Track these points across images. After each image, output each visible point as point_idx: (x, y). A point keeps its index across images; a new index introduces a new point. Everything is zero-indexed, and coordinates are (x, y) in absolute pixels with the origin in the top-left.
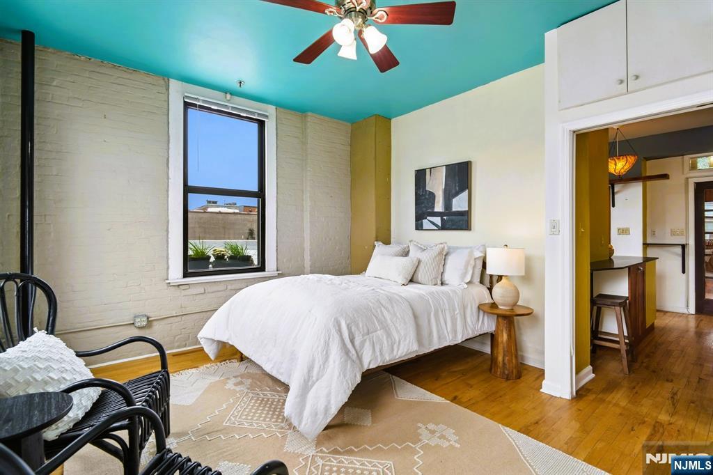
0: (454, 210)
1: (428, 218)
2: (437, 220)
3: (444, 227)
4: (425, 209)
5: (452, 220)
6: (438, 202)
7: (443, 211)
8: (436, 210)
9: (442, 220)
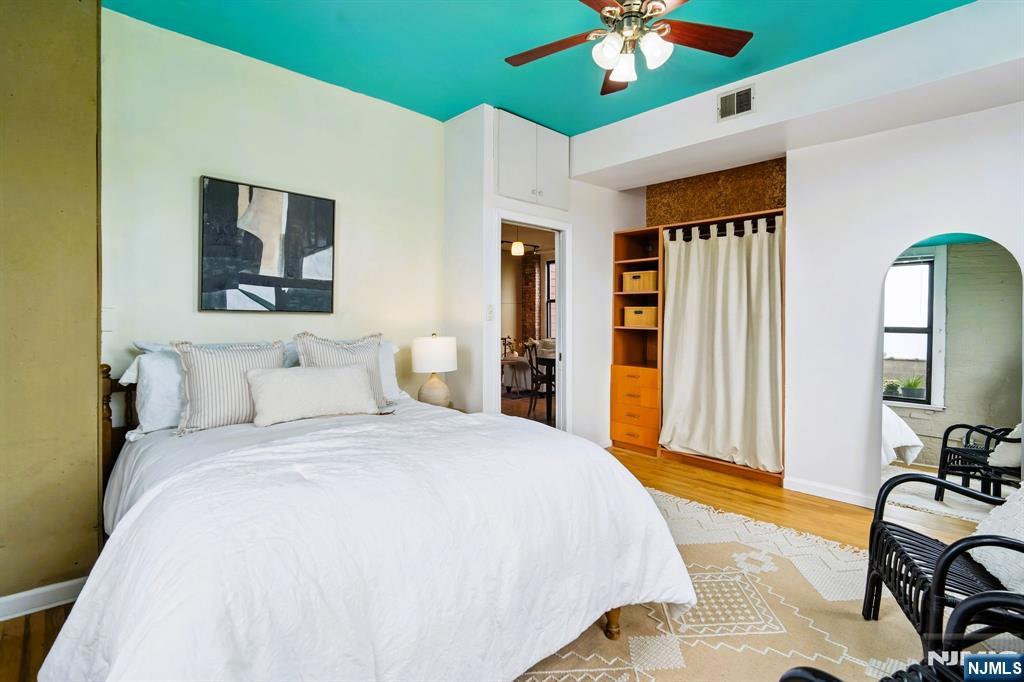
0: (305, 276)
1: (241, 286)
2: (268, 294)
3: (282, 306)
4: (233, 267)
5: (301, 296)
6: (270, 258)
7: (282, 276)
8: (264, 271)
9: (278, 294)
